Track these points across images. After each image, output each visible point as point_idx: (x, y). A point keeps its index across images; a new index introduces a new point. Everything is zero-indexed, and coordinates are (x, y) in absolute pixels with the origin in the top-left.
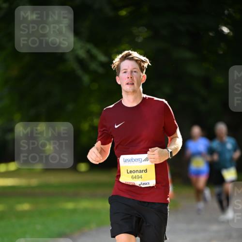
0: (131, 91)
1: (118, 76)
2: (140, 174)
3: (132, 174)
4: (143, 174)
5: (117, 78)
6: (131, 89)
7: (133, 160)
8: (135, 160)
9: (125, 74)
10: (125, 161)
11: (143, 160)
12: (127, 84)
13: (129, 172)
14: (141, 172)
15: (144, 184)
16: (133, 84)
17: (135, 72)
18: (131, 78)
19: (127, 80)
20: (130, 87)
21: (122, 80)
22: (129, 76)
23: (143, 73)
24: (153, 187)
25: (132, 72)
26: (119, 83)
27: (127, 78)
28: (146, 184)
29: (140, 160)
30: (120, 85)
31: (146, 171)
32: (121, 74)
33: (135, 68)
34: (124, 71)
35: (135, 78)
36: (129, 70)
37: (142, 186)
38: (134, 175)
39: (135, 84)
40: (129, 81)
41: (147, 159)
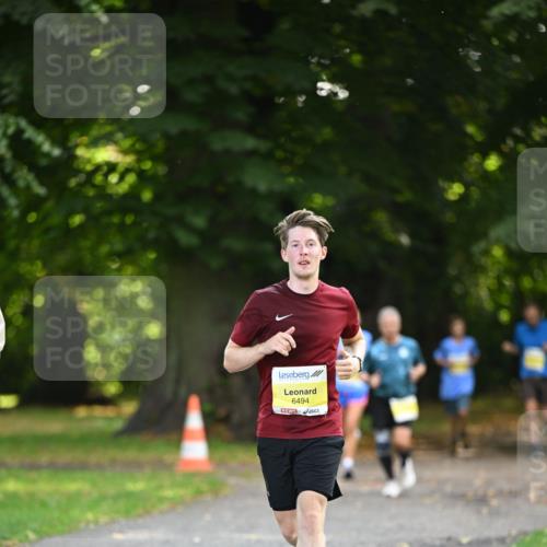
1: (284, 249)
2: (305, 397)
3: (294, 396)
4: (310, 396)
8: (298, 375)
10: (282, 376)
11: (310, 375)
12: (299, 263)
13: (288, 393)
14: (307, 392)
15: (312, 411)
17: (311, 245)
18: (306, 254)
19: (299, 257)
20: (304, 269)
27: (299, 255)
28: (315, 411)
29: (307, 375)
31: (315, 391)
33: (311, 240)
34: (295, 243)
36: (302, 243)
37: (308, 414)
38: (296, 397)
40: (302, 260)
41: (317, 374)
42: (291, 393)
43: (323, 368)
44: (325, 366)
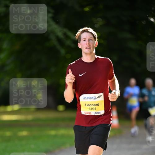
0: (89, 52)
1: (80, 43)
2: (94, 107)
3: (89, 107)
4: (96, 107)
5: (79, 44)
7: (90, 98)
8: (91, 98)
9: (84, 41)
10: (84, 98)
11: (96, 98)
12: (86, 48)
13: (87, 105)
14: (95, 105)
15: (97, 113)
16: (90, 48)
17: (91, 40)
19: (86, 45)
20: (88, 50)
21: (82, 45)
22: (88, 43)
23: (95, 40)
25: (89, 40)
26: (80, 47)
27: (86, 44)
29: (95, 98)
30: (81, 49)
31: (98, 105)
32: (82, 42)
34: (84, 39)
35: (91, 45)
36: (87, 39)
37: (96, 115)
39: (92, 48)
40: (87, 46)
41: (99, 97)
42: (88, 105)
43: (102, 94)
44: (103, 93)
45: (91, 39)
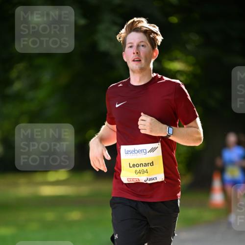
0: (138, 68)
2: (145, 168)
3: (136, 168)
4: (149, 168)
6: (137, 66)
7: (136, 152)
8: (138, 152)
9: (130, 49)
10: (127, 153)
11: (147, 151)
12: (134, 61)
13: (131, 166)
14: (146, 165)
15: (150, 179)
16: (140, 61)
17: (143, 46)
18: (137, 53)
19: (132, 55)
21: (129, 56)
22: (135, 52)
24: (162, 182)
25: (138, 46)
26: (126, 60)
28: (153, 179)
29: (145, 151)
30: (126, 62)
31: (152, 164)
32: (127, 49)
33: (142, 42)
34: (130, 45)
35: (141, 54)
36: (135, 45)
37: (148, 182)
38: (138, 169)
39: (143, 61)
40: (135, 57)
41: (153, 150)
42: (134, 166)
43: (158, 145)
44: (160, 143)
45: (142, 44)
